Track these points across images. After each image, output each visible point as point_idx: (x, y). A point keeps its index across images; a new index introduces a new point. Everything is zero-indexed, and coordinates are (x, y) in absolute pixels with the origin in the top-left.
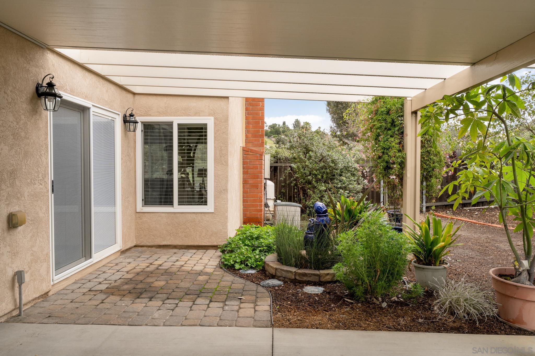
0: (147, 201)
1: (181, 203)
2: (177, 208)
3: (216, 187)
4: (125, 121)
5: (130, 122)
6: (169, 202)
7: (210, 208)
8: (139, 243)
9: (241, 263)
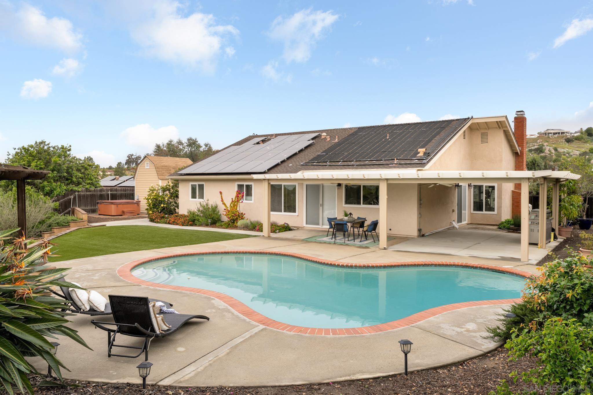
0: (474, 210)
1: (486, 211)
2: (484, 212)
3: (497, 206)
4: (469, 186)
5: (470, 186)
6: (482, 210)
7: (495, 212)
8: (472, 223)
9: (503, 227)
